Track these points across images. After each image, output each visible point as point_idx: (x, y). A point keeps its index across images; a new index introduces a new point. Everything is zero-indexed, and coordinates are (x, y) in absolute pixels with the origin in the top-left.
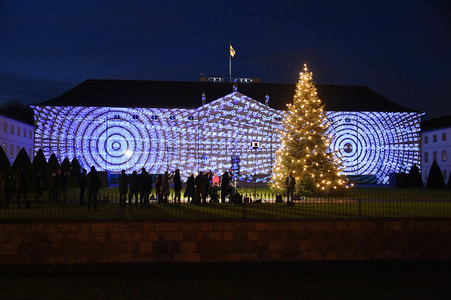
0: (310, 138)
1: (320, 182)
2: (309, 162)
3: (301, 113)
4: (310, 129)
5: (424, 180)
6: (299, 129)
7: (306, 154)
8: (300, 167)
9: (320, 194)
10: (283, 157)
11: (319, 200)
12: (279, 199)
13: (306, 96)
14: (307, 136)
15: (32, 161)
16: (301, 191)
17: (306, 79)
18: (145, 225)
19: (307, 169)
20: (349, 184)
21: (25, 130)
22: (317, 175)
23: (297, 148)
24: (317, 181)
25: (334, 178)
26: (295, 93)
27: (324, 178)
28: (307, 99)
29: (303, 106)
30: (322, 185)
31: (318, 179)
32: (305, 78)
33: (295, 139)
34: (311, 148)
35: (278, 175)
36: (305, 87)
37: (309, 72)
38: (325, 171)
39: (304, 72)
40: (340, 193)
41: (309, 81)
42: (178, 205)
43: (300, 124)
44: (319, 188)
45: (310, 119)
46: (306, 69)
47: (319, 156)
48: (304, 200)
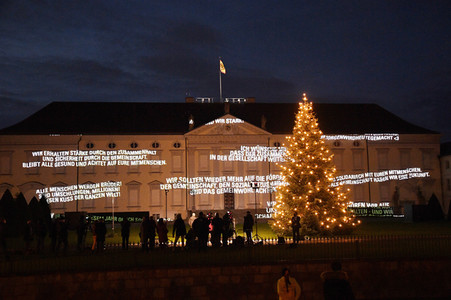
0: (311, 173)
1: (324, 220)
2: (311, 199)
3: (302, 146)
4: (312, 163)
6: (299, 163)
7: (308, 190)
8: (302, 204)
9: (325, 233)
10: (284, 193)
11: (324, 240)
12: (281, 240)
13: (307, 128)
14: (308, 171)
16: (304, 230)
17: (307, 109)
19: (310, 206)
20: (355, 221)
22: (321, 212)
23: (298, 185)
24: (320, 219)
25: (339, 215)
26: (294, 124)
27: (327, 216)
28: (308, 131)
29: (303, 139)
30: (326, 223)
31: (322, 217)
32: (305, 108)
33: (295, 173)
34: (314, 184)
35: (277, 210)
36: (305, 118)
37: (308, 102)
38: (328, 208)
39: (303, 102)
40: (347, 231)
41: (309, 112)
43: (300, 157)
44: (323, 227)
45: (311, 152)
46: (305, 99)
47: (322, 191)
48: (307, 239)
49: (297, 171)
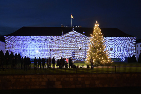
0: (98, 46)
1: (102, 61)
2: (98, 54)
3: (95, 38)
4: (98, 43)
5: (137, 60)
6: (95, 43)
7: (97, 51)
8: (95, 56)
9: (102, 65)
10: (89, 52)
11: (102, 67)
12: (88, 67)
13: (97, 32)
14: (97, 45)
15: (4, 54)
16: (96, 64)
18: (43, 76)
19: (98, 56)
20: (112, 61)
21: (2, 44)
22: (101, 58)
23: (94, 49)
24: (101, 60)
25: (107, 59)
26: (93, 31)
27: (103, 59)
28: (97, 33)
29: (96, 35)
30: (103, 62)
32: (97, 25)
33: (93, 46)
34: (99, 49)
35: (88, 58)
36: (97, 29)
37: (98, 23)
38: (104, 57)
39: (96, 24)
40: (109, 64)
41: (98, 27)
42: (54, 69)
43: (95, 41)
44: (102, 63)
45: (98, 39)
46: (97, 23)
47: (102, 52)
48: (97, 67)
49: (94, 46)
